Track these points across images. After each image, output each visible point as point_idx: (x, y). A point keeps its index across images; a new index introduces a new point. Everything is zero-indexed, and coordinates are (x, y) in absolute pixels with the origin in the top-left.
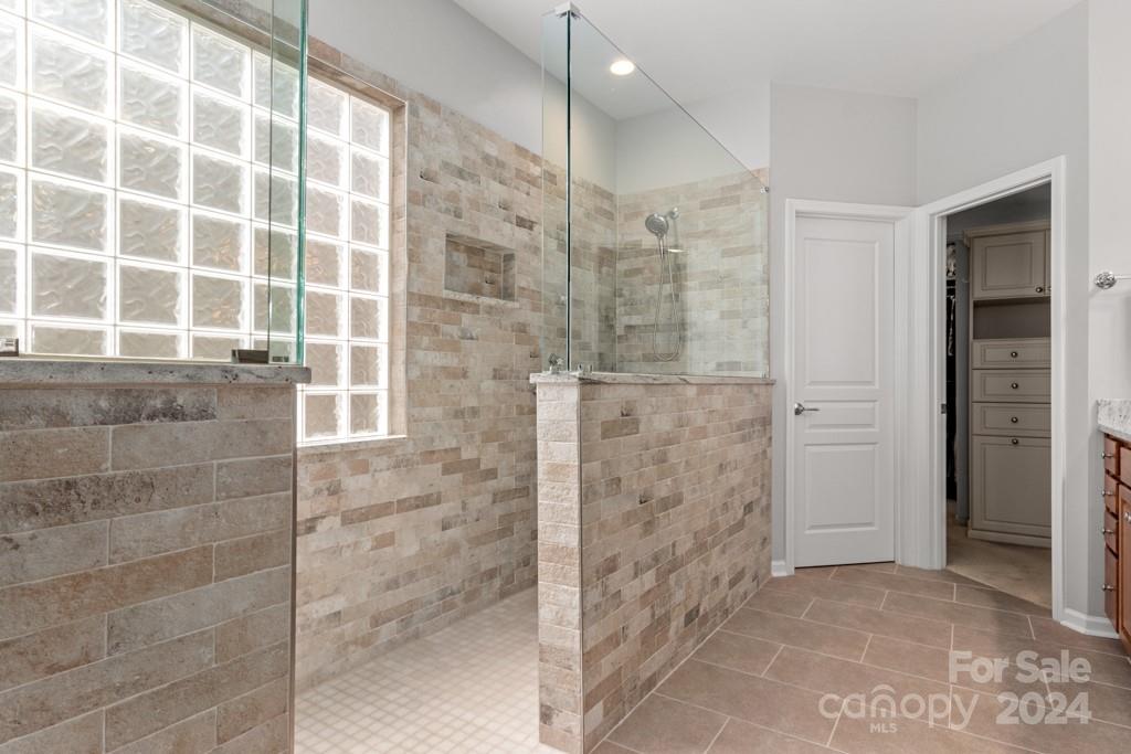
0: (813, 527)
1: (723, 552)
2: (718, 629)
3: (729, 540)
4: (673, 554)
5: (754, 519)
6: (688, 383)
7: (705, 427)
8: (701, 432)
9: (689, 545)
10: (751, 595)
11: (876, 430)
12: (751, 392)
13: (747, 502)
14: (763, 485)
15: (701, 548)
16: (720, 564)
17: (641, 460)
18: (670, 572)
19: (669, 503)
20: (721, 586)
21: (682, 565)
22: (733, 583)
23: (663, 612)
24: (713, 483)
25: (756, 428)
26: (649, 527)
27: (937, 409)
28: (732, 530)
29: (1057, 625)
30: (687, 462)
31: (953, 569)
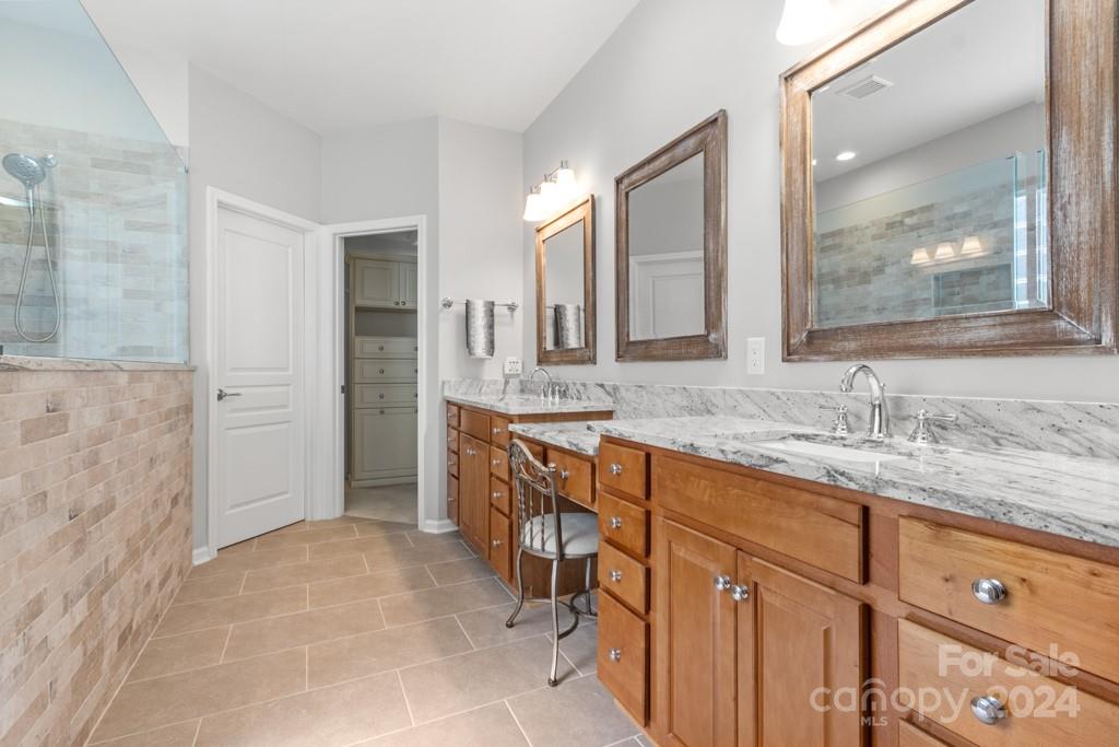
0: (232, 507)
1: (154, 554)
2: (149, 639)
3: (160, 538)
4: (106, 571)
5: (180, 511)
6: (122, 370)
7: (136, 419)
8: (133, 425)
9: (122, 556)
10: (177, 591)
11: (290, 410)
12: (176, 378)
13: (173, 495)
14: (186, 475)
15: (134, 554)
16: (151, 568)
17: (71, 466)
18: (102, 593)
19: (99, 513)
20: (152, 592)
21: (115, 581)
22: (162, 584)
23: (96, 644)
24: (145, 480)
25: (181, 416)
26: (80, 545)
27: (338, 390)
28: (161, 529)
29: (422, 533)
30: (119, 461)
31: (351, 514)
